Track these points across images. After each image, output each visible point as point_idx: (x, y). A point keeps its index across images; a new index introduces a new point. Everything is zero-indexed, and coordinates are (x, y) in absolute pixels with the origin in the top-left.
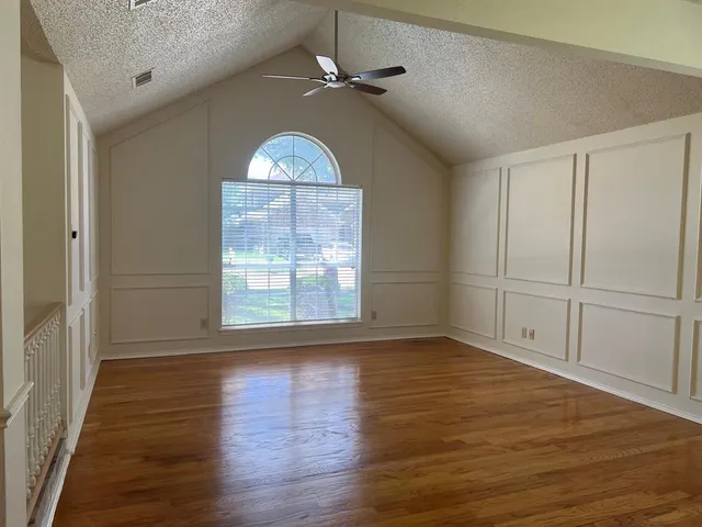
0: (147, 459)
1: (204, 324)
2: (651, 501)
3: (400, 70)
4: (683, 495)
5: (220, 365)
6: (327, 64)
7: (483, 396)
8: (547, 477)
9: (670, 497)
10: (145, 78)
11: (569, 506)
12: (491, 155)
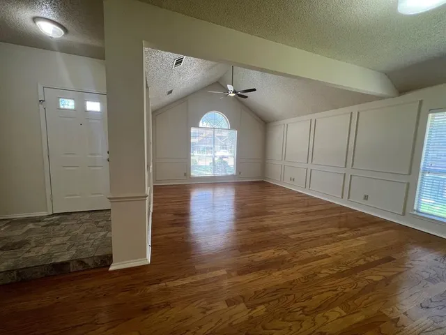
0: (176, 214)
1: (185, 174)
2: (336, 230)
3: (254, 90)
4: (346, 229)
5: (190, 188)
6: (230, 88)
7: (277, 199)
8: (303, 223)
9: (343, 229)
10: (170, 92)
11: (311, 231)
12: (273, 121)
